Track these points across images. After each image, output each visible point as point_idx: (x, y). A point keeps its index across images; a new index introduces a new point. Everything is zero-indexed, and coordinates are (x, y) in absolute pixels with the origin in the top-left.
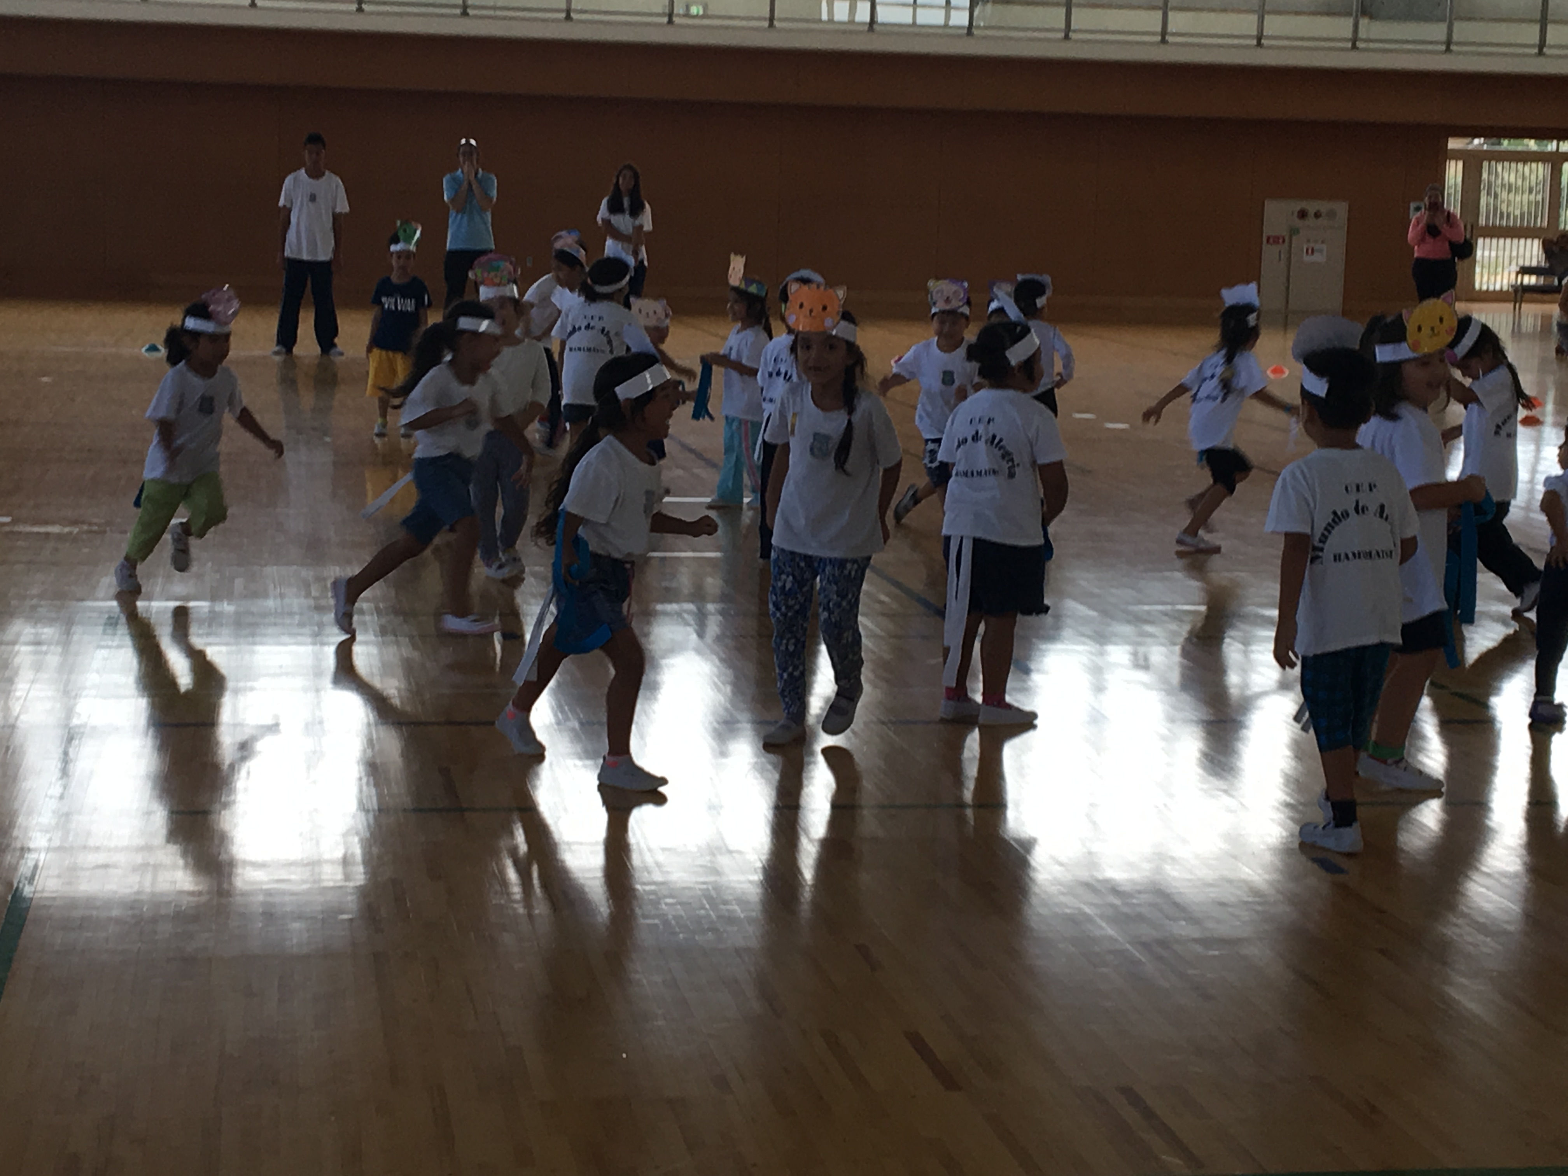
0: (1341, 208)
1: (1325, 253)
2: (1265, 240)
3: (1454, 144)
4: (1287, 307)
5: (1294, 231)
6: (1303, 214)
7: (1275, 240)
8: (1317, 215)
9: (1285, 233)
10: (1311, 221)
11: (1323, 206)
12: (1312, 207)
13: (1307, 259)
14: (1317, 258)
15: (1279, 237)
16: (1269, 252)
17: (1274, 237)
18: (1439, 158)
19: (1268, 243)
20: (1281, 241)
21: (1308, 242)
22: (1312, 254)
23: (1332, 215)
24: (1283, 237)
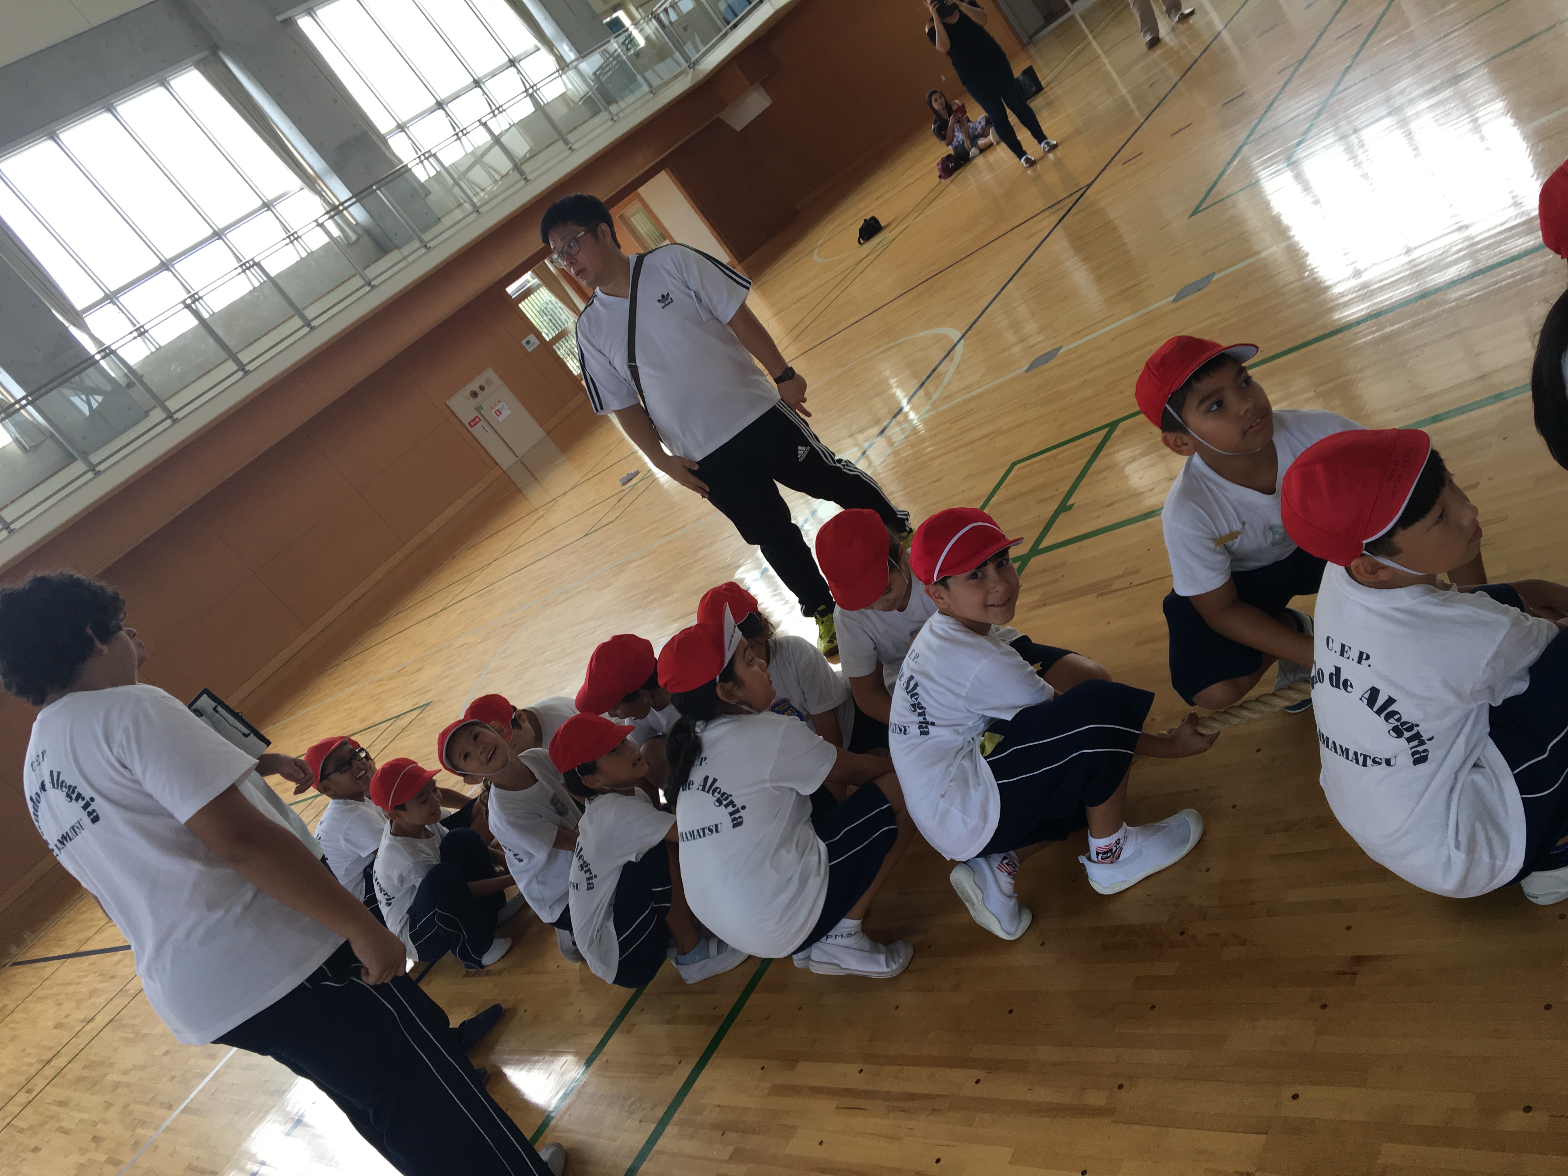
0: (490, 374)
1: (505, 406)
2: (469, 427)
3: (511, 289)
4: (517, 457)
5: (478, 409)
6: (474, 394)
7: (474, 422)
8: (482, 388)
9: (476, 414)
10: (482, 395)
11: (479, 381)
12: (474, 386)
13: (501, 418)
14: (506, 413)
15: (474, 419)
16: (477, 431)
17: (472, 421)
18: (512, 305)
19: (472, 427)
20: (477, 420)
21: (492, 408)
22: (501, 414)
23: (489, 382)
24: (477, 417)
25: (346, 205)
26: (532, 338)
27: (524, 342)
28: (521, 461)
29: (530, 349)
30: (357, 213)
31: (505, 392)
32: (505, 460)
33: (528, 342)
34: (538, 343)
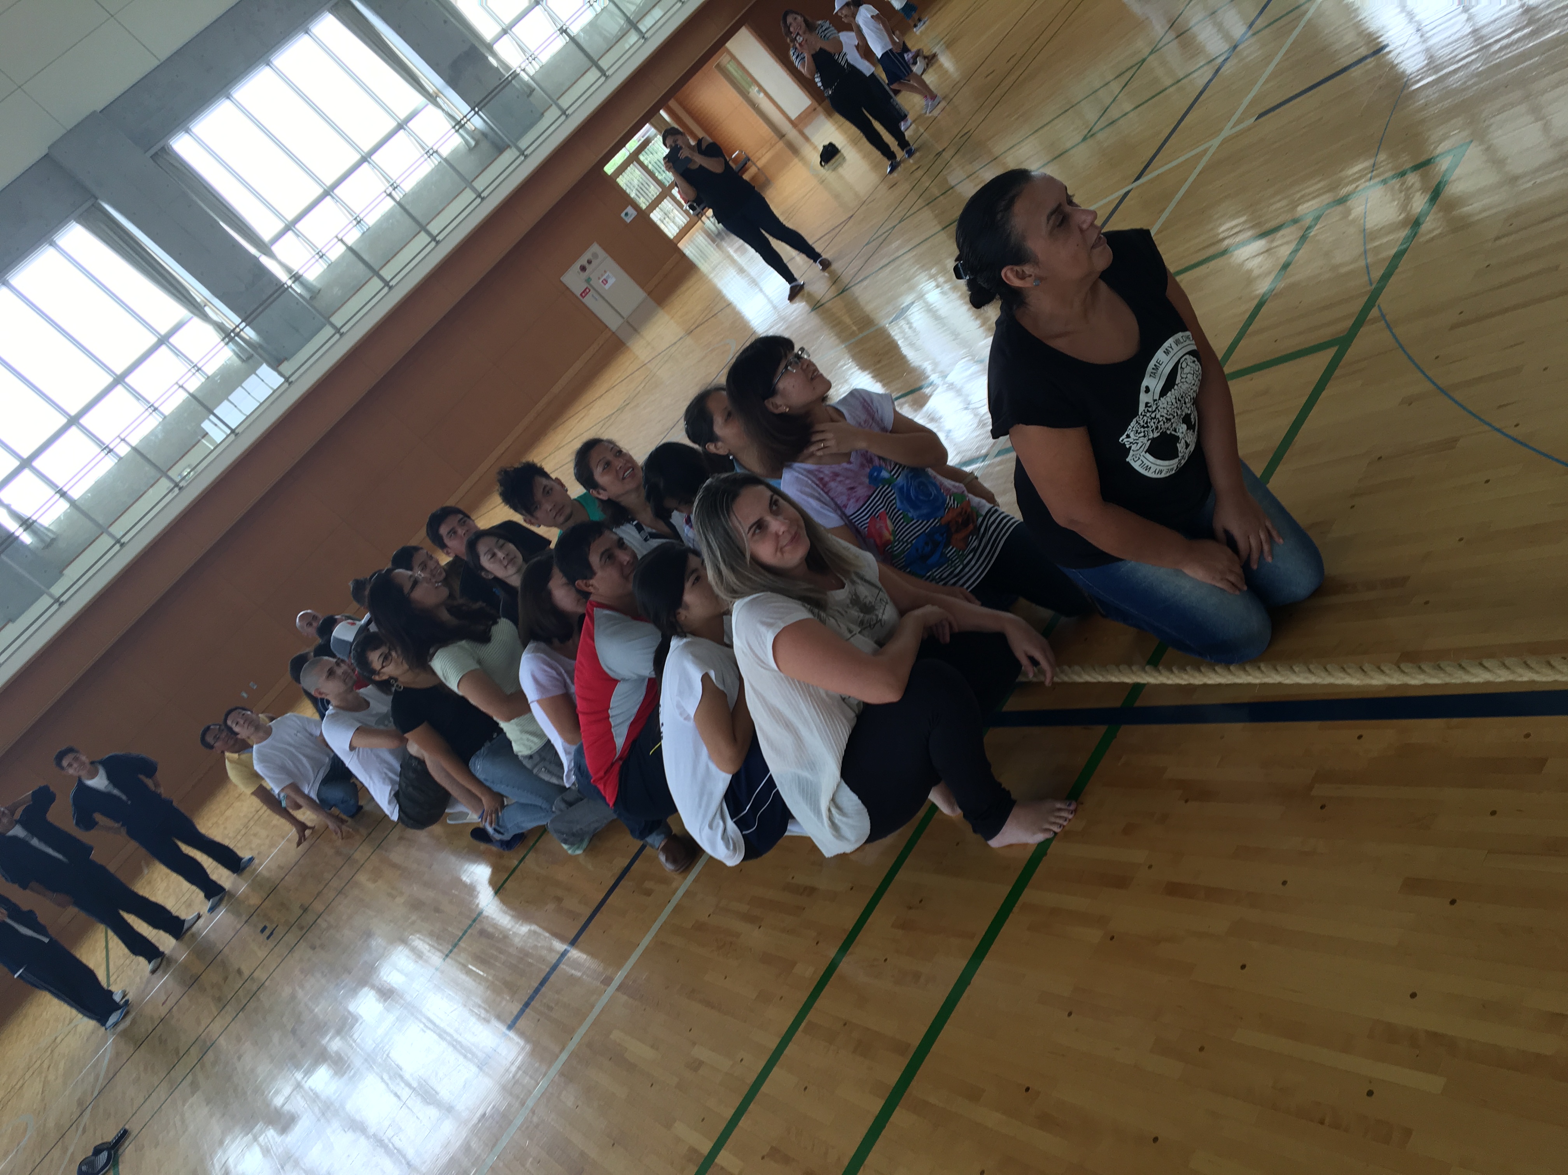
0: (595, 248)
1: (610, 275)
2: (581, 298)
3: (610, 168)
4: (623, 317)
5: (588, 280)
6: (583, 268)
7: (585, 293)
8: (589, 262)
9: (585, 286)
10: (589, 268)
11: (587, 256)
12: (583, 261)
13: (607, 287)
14: (611, 281)
15: (585, 290)
16: (588, 301)
17: (583, 292)
18: (610, 182)
19: (583, 297)
20: (588, 290)
21: (599, 278)
22: (607, 282)
23: (595, 255)
24: (587, 288)
25: (468, 117)
26: (630, 210)
27: (623, 215)
28: (628, 322)
29: (628, 220)
30: (477, 122)
31: (610, 263)
32: (613, 322)
33: (626, 214)
34: (634, 213)
